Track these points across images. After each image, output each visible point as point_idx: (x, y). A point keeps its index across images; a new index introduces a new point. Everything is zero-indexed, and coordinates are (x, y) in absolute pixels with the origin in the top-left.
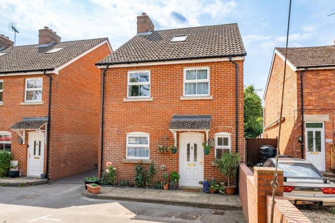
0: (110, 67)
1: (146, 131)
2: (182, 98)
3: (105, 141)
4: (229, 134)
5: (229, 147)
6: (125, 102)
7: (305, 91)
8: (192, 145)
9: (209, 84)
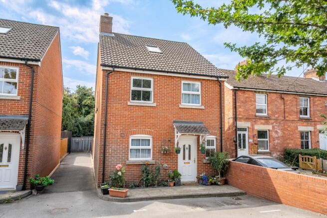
0: (116, 69)
1: (149, 133)
2: (180, 106)
3: (107, 143)
4: (215, 137)
5: (214, 147)
6: (129, 105)
7: (237, 104)
8: (187, 146)
9: (200, 96)
